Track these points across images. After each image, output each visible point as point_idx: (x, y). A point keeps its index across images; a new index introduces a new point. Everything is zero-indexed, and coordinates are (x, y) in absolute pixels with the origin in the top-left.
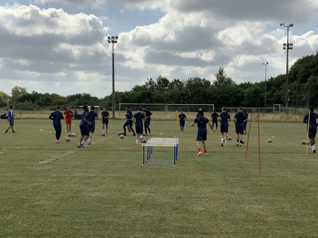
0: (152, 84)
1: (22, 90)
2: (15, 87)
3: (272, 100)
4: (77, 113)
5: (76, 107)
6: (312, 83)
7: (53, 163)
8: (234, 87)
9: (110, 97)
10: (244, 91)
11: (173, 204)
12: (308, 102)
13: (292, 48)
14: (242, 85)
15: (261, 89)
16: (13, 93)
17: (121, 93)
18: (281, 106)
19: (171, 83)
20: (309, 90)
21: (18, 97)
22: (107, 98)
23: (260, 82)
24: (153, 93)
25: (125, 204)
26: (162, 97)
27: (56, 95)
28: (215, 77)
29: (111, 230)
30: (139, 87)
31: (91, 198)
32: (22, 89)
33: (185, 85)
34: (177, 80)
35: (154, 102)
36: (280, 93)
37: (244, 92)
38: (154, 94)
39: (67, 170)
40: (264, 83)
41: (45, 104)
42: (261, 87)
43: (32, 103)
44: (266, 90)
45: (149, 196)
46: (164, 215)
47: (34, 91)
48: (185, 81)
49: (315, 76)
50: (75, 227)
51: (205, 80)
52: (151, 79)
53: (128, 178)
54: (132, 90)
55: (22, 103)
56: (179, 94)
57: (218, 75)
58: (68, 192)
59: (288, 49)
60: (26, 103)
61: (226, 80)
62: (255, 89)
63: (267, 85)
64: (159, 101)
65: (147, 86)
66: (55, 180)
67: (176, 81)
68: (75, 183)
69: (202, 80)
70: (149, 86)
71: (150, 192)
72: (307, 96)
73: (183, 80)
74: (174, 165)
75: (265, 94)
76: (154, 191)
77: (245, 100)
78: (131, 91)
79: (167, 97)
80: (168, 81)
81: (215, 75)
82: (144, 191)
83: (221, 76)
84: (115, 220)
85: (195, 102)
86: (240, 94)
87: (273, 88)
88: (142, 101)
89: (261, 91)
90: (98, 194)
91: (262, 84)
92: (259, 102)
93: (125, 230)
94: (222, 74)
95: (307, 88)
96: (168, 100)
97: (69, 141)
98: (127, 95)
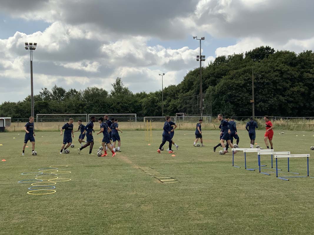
0: (47, 93)
6: (212, 93)
10: (141, 101)
13: (204, 60)
18: (184, 115)
19: (67, 93)
26: (60, 108)
33: (82, 95)
34: (73, 90)
35: (52, 113)
36: (176, 102)
38: (51, 104)
42: (157, 97)
44: (163, 99)
51: (103, 90)
52: (46, 89)
54: (25, 100)
56: (77, 104)
57: (115, 85)
59: (201, 61)
65: (42, 96)
69: (100, 90)
73: (80, 90)
75: (162, 103)
77: (143, 109)
80: (65, 91)
81: (112, 85)
83: (118, 87)
86: (138, 104)
89: (157, 100)
92: (156, 111)
96: (66, 111)
98: (22, 106)
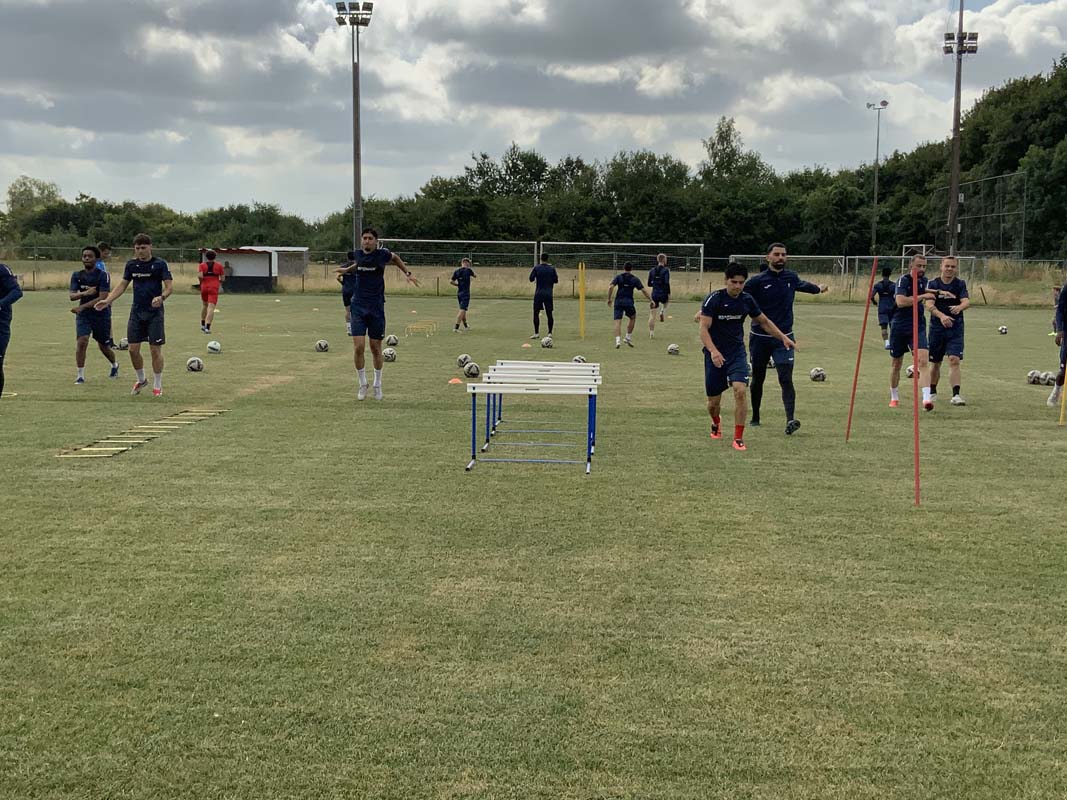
0: (487, 172)
1: (43, 192)
2: (18, 181)
3: (894, 230)
4: (232, 270)
5: (229, 251)
6: (1037, 173)
7: (134, 453)
8: (767, 185)
9: (346, 219)
10: (803, 200)
11: (602, 630)
12: (1019, 238)
13: (973, 50)
14: (796, 180)
15: (861, 191)
16: (13, 202)
17: (385, 204)
18: (927, 250)
19: (553, 172)
20: (1024, 194)
21: (29, 214)
22: (335, 222)
23: (858, 168)
24: (494, 205)
25: (408, 631)
26: (524, 220)
27: (159, 208)
28: (706, 149)
29: (357, 758)
30: (444, 183)
31: (273, 604)
32: (42, 188)
33: (601, 180)
34: (575, 160)
35: (496, 236)
36: (925, 206)
37: (803, 203)
38: (495, 207)
39: (182, 482)
40: (872, 172)
41: (123, 238)
42: (861, 186)
43: (76, 236)
44: (876, 195)
45: (504, 595)
46: (572, 682)
47: (84, 193)
48: (602, 162)
49: (1044, 149)
50: (205, 743)
51: (671, 162)
52: (485, 157)
53: (419, 516)
54: (420, 193)
55: (43, 236)
56: (579, 209)
57: (714, 144)
58: (183, 575)
59: (960, 52)
60: (57, 235)
61: (741, 163)
62: (841, 193)
63: (880, 179)
64: (510, 233)
65: (472, 180)
66: (135, 525)
67: (573, 166)
68: (212, 538)
69: (660, 161)
70: (478, 182)
71: (505, 577)
72: (1018, 217)
73: (596, 161)
74: (589, 465)
75: (874, 210)
76: (523, 575)
77: (805, 229)
78: (417, 196)
79: (540, 217)
80: (545, 165)
81: (704, 142)
82: (481, 572)
83: (724, 150)
84: (371, 710)
85: (636, 236)
86: (788, 211)
87: (901, 190)
88: (456, 231)
89: (859, 199)
90: (302, 584)
91: (864, 175)
92: (851, 237)
93: (414, 755)
94: (729, 142)
95: (1019, 191)
96: (542, 231)
97: (199, 369)
98: (405, 212)
